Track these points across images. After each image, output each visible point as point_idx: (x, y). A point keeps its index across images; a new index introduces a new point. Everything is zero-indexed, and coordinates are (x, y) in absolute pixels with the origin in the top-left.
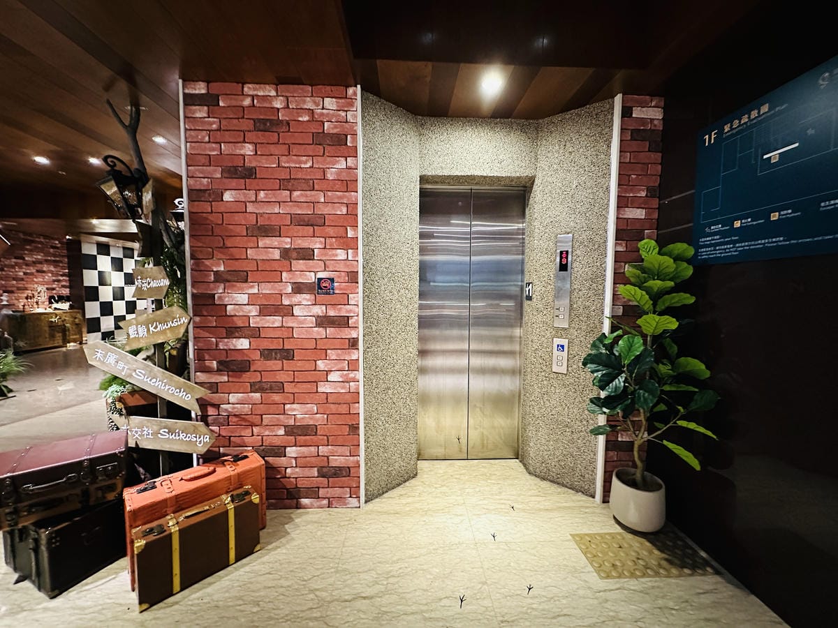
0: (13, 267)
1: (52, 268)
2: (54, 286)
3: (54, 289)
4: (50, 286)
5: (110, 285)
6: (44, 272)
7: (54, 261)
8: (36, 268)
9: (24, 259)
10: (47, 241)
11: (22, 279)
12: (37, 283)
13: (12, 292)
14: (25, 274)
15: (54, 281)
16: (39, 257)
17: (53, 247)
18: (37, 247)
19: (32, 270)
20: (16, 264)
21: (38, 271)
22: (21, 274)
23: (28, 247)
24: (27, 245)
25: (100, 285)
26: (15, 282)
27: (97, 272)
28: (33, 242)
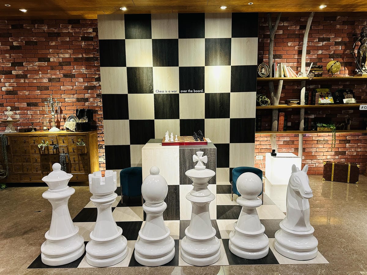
0: (36, 72)
1: (83, 70)
2: (87, 96)
3: (87, 100)
4: (81, 96)
5: (151, 92)
6: (72, 76)
7: (88, 59)
8: (62, 72)
9: (48, 60)
10: (77, 30)
11: (47, 88)
12: (64, 92)
13: (36, 105)
14: (50, 80)
15: (87, 88)
16: (67, 56)
17: (85, 39)
18: (64, 42)
19: (59, 74)
20: (41, 68)
21: (66, 76)
22: (45, 80)
23: (54, 44)
24: (52, 41)
25: (130, 91)
26: (38, 92)
27: (125, 69)
28: (58, 35)
